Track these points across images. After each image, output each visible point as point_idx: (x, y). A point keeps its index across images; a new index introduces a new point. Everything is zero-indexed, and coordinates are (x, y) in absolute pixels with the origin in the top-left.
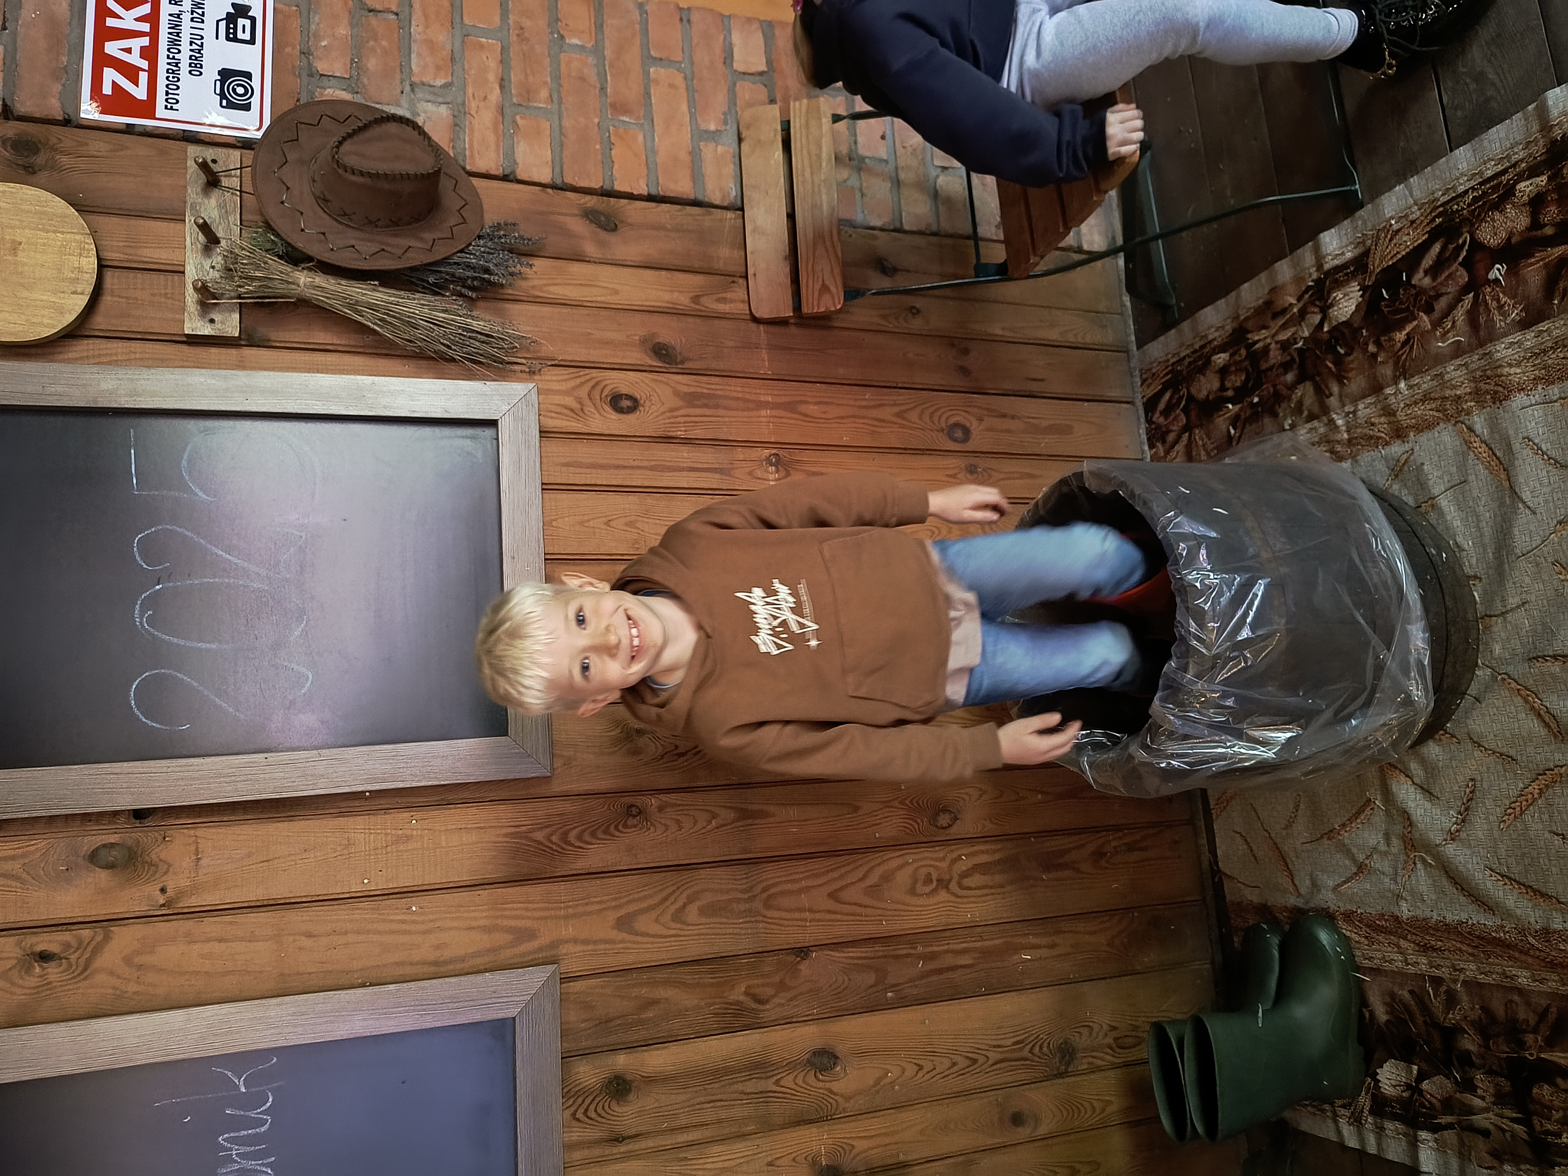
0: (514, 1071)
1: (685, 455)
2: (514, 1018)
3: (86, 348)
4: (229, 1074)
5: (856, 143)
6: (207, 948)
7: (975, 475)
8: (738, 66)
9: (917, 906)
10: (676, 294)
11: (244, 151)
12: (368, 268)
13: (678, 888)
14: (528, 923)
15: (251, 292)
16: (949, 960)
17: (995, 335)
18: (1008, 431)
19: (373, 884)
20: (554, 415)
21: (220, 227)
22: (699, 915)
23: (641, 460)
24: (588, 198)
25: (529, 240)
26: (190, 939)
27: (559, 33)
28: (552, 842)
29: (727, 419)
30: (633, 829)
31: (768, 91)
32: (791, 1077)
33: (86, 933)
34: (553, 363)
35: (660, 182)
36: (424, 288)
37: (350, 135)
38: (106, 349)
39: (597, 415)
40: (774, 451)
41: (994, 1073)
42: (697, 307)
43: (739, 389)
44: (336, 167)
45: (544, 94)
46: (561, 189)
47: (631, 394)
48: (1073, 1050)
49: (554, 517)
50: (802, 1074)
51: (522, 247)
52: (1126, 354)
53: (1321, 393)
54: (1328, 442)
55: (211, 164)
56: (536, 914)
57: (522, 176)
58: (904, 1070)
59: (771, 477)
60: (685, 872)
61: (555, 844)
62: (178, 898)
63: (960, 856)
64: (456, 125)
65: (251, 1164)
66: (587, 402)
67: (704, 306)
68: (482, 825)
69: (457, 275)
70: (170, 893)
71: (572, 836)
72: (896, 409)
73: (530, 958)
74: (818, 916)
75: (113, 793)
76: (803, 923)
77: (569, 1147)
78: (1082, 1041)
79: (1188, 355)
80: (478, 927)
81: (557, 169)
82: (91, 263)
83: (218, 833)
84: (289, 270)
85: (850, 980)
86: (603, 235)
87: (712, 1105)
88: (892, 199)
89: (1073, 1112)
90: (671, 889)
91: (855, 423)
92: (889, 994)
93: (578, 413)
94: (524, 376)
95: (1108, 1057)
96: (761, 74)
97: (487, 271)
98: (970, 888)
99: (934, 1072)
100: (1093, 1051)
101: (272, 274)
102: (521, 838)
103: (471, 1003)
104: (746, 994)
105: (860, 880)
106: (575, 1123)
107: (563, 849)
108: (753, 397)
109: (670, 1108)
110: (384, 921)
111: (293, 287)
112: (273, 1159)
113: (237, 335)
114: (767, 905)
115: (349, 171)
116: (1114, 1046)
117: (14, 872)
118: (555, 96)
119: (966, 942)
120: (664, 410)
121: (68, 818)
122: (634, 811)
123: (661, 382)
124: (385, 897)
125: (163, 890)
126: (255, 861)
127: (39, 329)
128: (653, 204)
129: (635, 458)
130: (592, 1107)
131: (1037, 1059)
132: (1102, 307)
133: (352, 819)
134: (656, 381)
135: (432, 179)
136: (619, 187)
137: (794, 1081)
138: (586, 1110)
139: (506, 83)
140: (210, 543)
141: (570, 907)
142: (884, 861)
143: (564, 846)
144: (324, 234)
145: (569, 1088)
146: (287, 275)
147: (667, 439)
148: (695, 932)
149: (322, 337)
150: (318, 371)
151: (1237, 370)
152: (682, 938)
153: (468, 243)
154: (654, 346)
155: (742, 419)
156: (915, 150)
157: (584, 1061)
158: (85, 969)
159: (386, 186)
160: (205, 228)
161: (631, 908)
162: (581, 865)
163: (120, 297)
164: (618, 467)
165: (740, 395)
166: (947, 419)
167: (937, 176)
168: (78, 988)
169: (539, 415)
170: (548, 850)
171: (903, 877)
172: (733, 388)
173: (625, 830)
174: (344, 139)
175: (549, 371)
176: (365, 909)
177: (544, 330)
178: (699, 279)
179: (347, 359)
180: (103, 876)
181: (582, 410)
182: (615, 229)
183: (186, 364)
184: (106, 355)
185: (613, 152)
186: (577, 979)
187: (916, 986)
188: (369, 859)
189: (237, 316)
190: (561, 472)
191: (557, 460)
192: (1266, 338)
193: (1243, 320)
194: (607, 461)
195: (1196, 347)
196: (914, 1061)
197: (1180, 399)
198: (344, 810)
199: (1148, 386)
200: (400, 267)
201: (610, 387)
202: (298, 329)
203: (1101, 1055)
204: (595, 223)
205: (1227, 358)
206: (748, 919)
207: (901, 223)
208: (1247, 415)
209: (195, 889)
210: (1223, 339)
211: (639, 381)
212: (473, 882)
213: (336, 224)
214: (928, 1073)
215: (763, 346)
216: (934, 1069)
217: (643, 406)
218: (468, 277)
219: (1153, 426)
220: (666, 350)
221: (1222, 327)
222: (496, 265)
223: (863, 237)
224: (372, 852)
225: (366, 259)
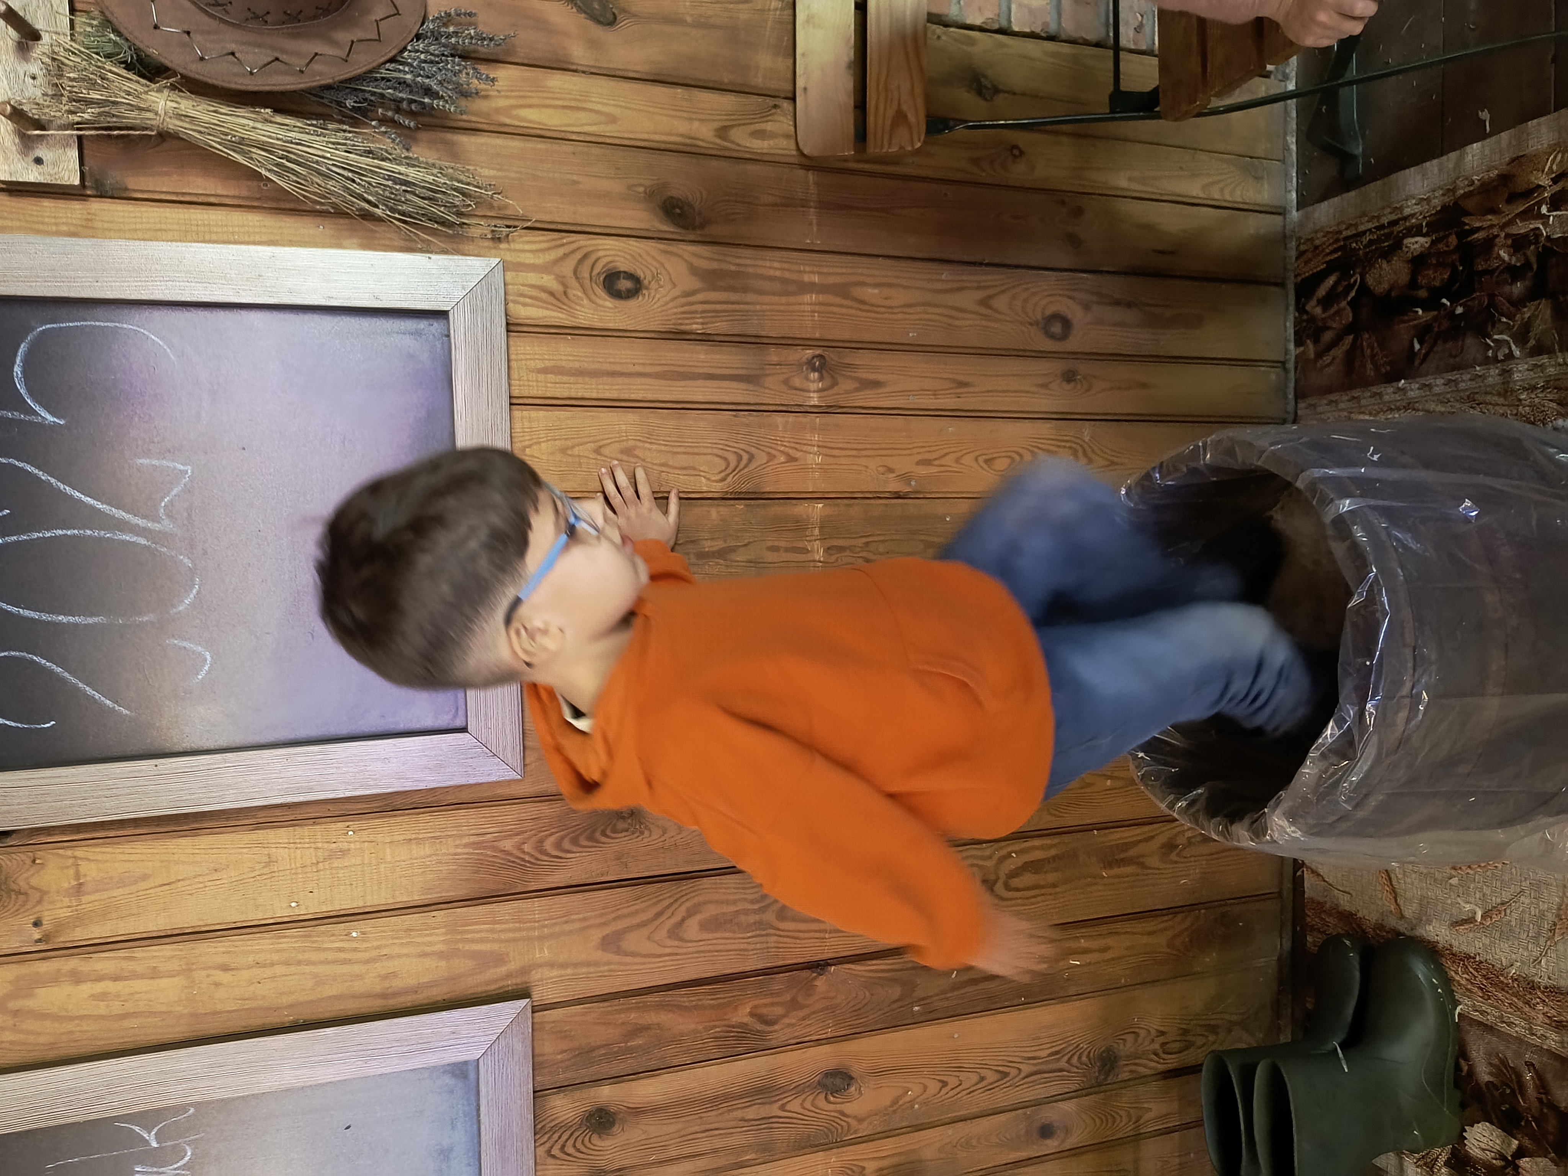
1: (703, 357)
2: (477, 1060)
4: (137, 1129)
6: (98, 988)
7: (1073, 384)
10: (696, 124)
12: (256, 89)
13: (676, 901)
14: (495, 947)
15: (87, 122)
17: (1117, 189)
18: (1120, 325)
19: (303, 907)
20: (528, 300)
21: (40, 15)
22: (700, 930)
23: (643, 364)
25: (491, 40)
26: (77, 978)
28: (524, 852)
29: (758, 307)
30: (623, 834)
32: (799, 1101)
34: (527, 225)
36: (339, 115)
39: (586, 302)
40: (818, 352)
41: (1024, 1086)
42: (726, 144)
43: (776, 264)
47: (632, 271)
48: (1115, 1057)
49: (527, 443)
50: (811, 1097)
51: (480, 50)
52: (1281, 218)
56: (504, 936)
58: (925, 1088)
59: (813, 386)
60: (684, 882)
61: (528, 853)
62: (57, 932)
63: (1009, 854)
66: (573, 282)
67: (733, 142)
68: (439, 834)
69: (386, 96)
70: (47, 925)
71: (549, 845)
72: (981, 294)
73: (497, 986)
76: (822, 935)
78: (1126, 1047)
79: (1370, 231)
80: (433, 954)
83: (102, 853)
84: (142, 89)
85: (872, 995)
86: (597, 31)
87: (706, 1134)
89: (1107, 1121)
90: (668, 902)
91: (924, 312)
92: (916, 1008)
93: (559, 298)
94: (486, 244)
95: (1153, 1064)
97: (428, 91)
98: (1017, 890)
99: (960, 1088)
100: (1137, 1058)
101: (116, 94)
102: (484, 848)
103: (426, 1046)
104: (752, 1014)
106: (550, 1160)
107: (537, 859)
108: (795, 277)
109: (659, 1139)
110: (319, 949)
111: (150, 114)
113: (77, 182)
114: (781, 917)
116: (1160, 1052)
120: (678, 294)
123: (673, 254)
124: (319, 922)
125: (37, 923)
126: (153, 885)
129: (635, 361)
130: (570, 1142)
131: (1076, 1070)
132: (1259, 151)
134: (664, 252)
137: (802, 1104)
138: (563, 1146)
141: (546, 926)
143: (540, 856)
144: (188, 33)
145: (542, 1124)
146: (138, 96)
147: (678, 335)
148: (694, 949)
151: (1439, 265)
152: (678, 957)
153: (401, 47)
154: (666, 202)
155: (777, 307)
157: (562, 1095)
160: (11, 17)
161: (620, 925)
162: (559, 878)
164: (611, 376)
165: (778, 273)
166: (1044, 308)
169: (506, 303)
170: (518, 861)
172: (768, 264)
173: (613, 835)
175: (520, 236)
176: (295, 937)
177: (512, 175)
178: (728, 101)
179: (238, 218)
181: (565, 293)
182: (613, 21)
186: (555, 1006)
187: (947, 999)
188: (296, 879)
189: (74, 153)
190: (537, 381)
191: (532, 364)
192: (1492, 226)
193: (1463, 195)
194: (597, 366)
195: (1385, 221)
196: (937, 1077)
197: (1350, 287)
198: (261, 820)
199: (1306, 263)
200: (302, 86)
201: (604, 261)
202: (166, 174)
203: (1145, 1062)
204: (585, 13)
205: (1427, 245)
206: (758, 932)
207: (1010, 21)
208: (1443, 328)
209: (79, 919)
210: (1425, 217)
211: (642, 253)
212: (426, 902)
213: (206, 19)
214: (953, 1089)
215: (812, 204)
216: (960, 1085)
217: (647, 288)
218: (403, 99)
219: (1305, 317)
220: (681, 208)
221: (1428, 200)
222: (440, 83)
223: (956, 40)
224: (299, 871)
225: (251, 73)
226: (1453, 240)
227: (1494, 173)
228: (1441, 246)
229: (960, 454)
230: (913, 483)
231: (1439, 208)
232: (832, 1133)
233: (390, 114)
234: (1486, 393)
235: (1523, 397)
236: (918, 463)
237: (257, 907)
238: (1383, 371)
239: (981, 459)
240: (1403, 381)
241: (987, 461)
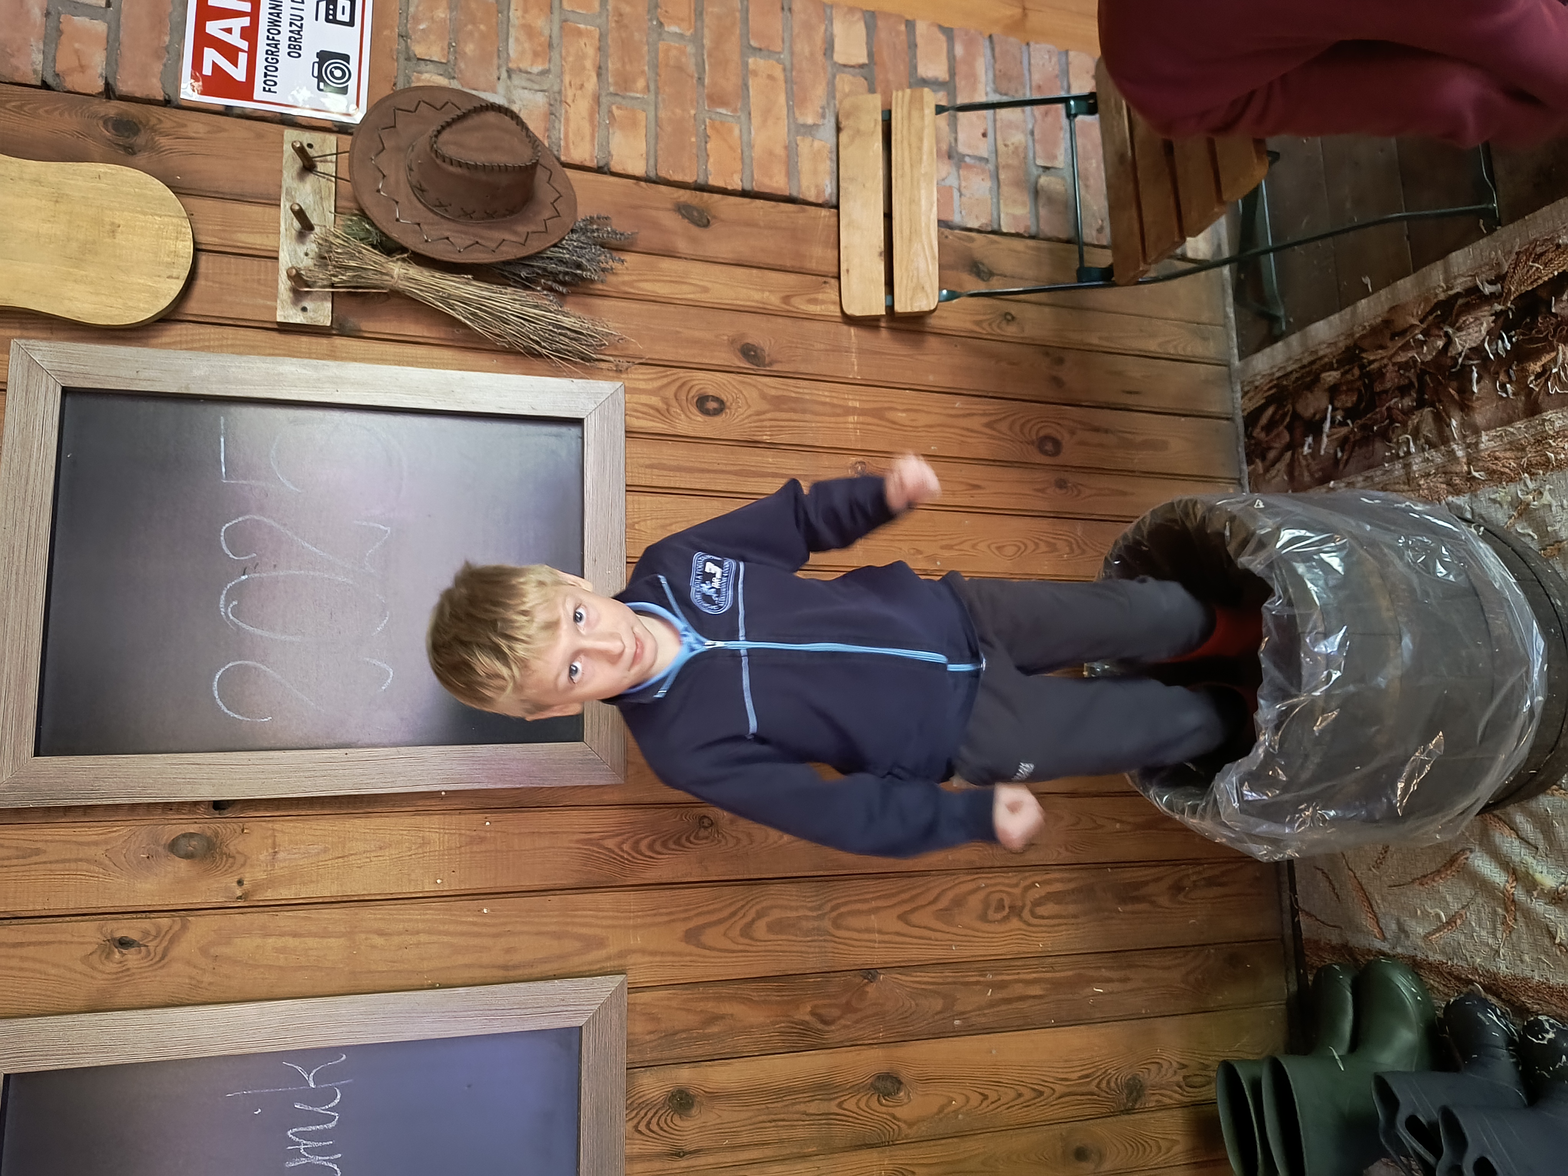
0: (579, 1081)
1: (771, 460)
2: (581, 1027)
3: (179, 332)
4: (299, 1069)
5: (956, 140)
6: (280, 942)
7: (1064, 491)
8: (839, 57)
9: (988, 933)
10: (767, 294)
11: (340, 136)
12: (461, 261)
14: (598, 931)
15: (344, 281)
16: (1019, 990)
17: (1091, 345)
18: (1101, 445)
19: (445, 885)
20: (640, 415)
21: (315, 214)
22: (768, 931)
23: (727, 464)
24: (681, 192)
25: (621, 234)
26: (265, 932)
27: (658, 20)
28: (623, 851)
29: (813, 425)
30: (704, 841)
31: (868, 84)
32: (854, 1100)
33: (164, 922)
34: (641, 361)
35: (755, 176)
36: (516, 281)
37: (449, 124)
38: (200, 334)
39: (683, 416)
40: (860, 459)
41: (1060, 1106)
42: (787, 307)
43: (826, 393)
44: (433, 155)
45: (641, 83)
46: (655, 182)
47: (718, 395)
48: (1142, 1086)
49: (636, 520)
50: (865, 1098)
51: (614, 242)
52: (1226, 367)
53: (1441, 421)
54: (1445, 473)
55: (307, 148)
56: (605, 922)
57: (616, 167)
58: (968, 1100)
60: (754, 887)
61: (626, 852)
62: (254, 891)
63: (1034, 883)
64: (551, 114)
65: (318, 1160)
66: (673, 402)
67: (794, 307)
68: (555, 831)
69: (549, 269)
70: (247, 885)
71: (643, 846)
72: (986, 419)
73: (598, 966)
74: (886, 938)
75: (195, 783)
76: (872, 944)
77: (631, 1159)
78: (1150, 1077)
79: (1296, 370)
80: (547, 933)
81: (652, 162)
82: (188, 248)
83: (296, 827)
84: (383, 260)
85: (917, 1005)
86: (695, 230)
87: (773, 1124)
88: (992, 198)
89: (1138, 1149)
90: (742, 903)
91: (944, 432)
92: (956, 1022)
93: (663, 413)
94: (611, 374)
95: (1177, 1096)
96: (862, 66)
97: (579, 266)
98: (1042, 917)
99: (1000, 1102)
100: (1161, 1089)
101: (367, 264)
102: (592, 845)
103: (539, 1010)
104: (813, 1013)
105: (930, 903)
106: (637, 1135)
107: (633, 857)
108: (841, 402)
109: (731, 1125)
110: (455, 922)
111: (387, 278)
112: (340, 1155)
113: (329, 324)
114: (836, 925)
115: (447, 160)
116: (1183, 1084)
117: (97, 858)
118: (652, 87)
119: (1037, 972)
120: (752, 413)
121: (150, 807)
122: (706, 821)
123: (750, 384)
124: (458, 898)
125: (240, 883)
126: (330, 857)
127: (135, 313)
128: (746, 200)
129: (720, 462)
130: (654, 1120)
131: (1104, 1095)
132: (1204, 318)
133: (427, 818)
134: (743, 382)
135: (529, 171)
136: (713, 181)
137: (857, 1104)
138: (649, 1123)
139: (604, 72)
140: (296, 534)
141: (638, 917)
142: (956, 885)
143: (635, 855)
144: (419, 224)
145: (633, 1100)
146: (381, 265)
147: (754, 444)
148: (763, 948)
149: (412, 329)
150: (409, 364)
151: (1348, 390)
152: (750, 954)
153: (561, 237)
154: (743, 346)
155: (828, 425)
156: (1016, 148)
157: (649, 1073)
158: (163, 958)
159: (483, 177)
160: (300, 214)
161: (701, 921)
162: (651, 876)
163: (214, 282)
164: (703, 471)
165: (828, 400)
166: (1038, 432)
167: (1039, 176)
168: (155, 976)
169: (626, 415)
170: (618, 858)
171: (975, 902)
172: (821, 393)
173: (696, 841)
174: (443, 128)
175: (636, 369)
176: (436, 911)
177: (632, 327)
178: (791, 279)
179: (436, 352)
180: (182, 866)
181: (668, 410)
182: (707, 224)
183: (277, 352)
184: (199, 340)
185: (708, 146)
186: (644, 989)
187: (984, 1015)
188: (443, 859)
189: (330, 305)
190: (645, 474)
191: (641, 461)
192: (1382, 358)
193: (1359, 338)
194: (691, 464)
195: (1305, 362)
196: (978, 1090)
197: (1284, 415)
198: (420, 808)
199: (1250, 400)
200: (494, 260)
201: (697, 388)
202: (389, 320)
203: (1169, 1093)
204: (688, 218)
205: (1338, 377)
206: (816, 938)
207: (999, 225)
208: (1357, 438)
209: (272, 882)
210: (1334, 357)
211: (726, 382)
212: (544, 887)
213: (431, 215)
214: (993, 1103)
215: (854, 350)
216: (999, 1099)
217: (729, 408)
218: (560, 272)
219: (1253, 442)
220: (755, 352)
221: (1335, 343)
222: (588, 260)
223: (960, 239)
224: (446, 852)
225: (460, 251)
226: (1356, 372)
227: (1379, 320)
228: (1349, 377)
229: (973, 542)
230: (938, 563)
231: (1343, 349)
232: (884, 1135)
233: (550, 283)
234: (1395, 483)
235: (1422, 482)
236: (942, 548)
237: (410, 881)
238: (1317, 476)
239: (993, 547)
240: (1332, 483)
241: (998, 548)
